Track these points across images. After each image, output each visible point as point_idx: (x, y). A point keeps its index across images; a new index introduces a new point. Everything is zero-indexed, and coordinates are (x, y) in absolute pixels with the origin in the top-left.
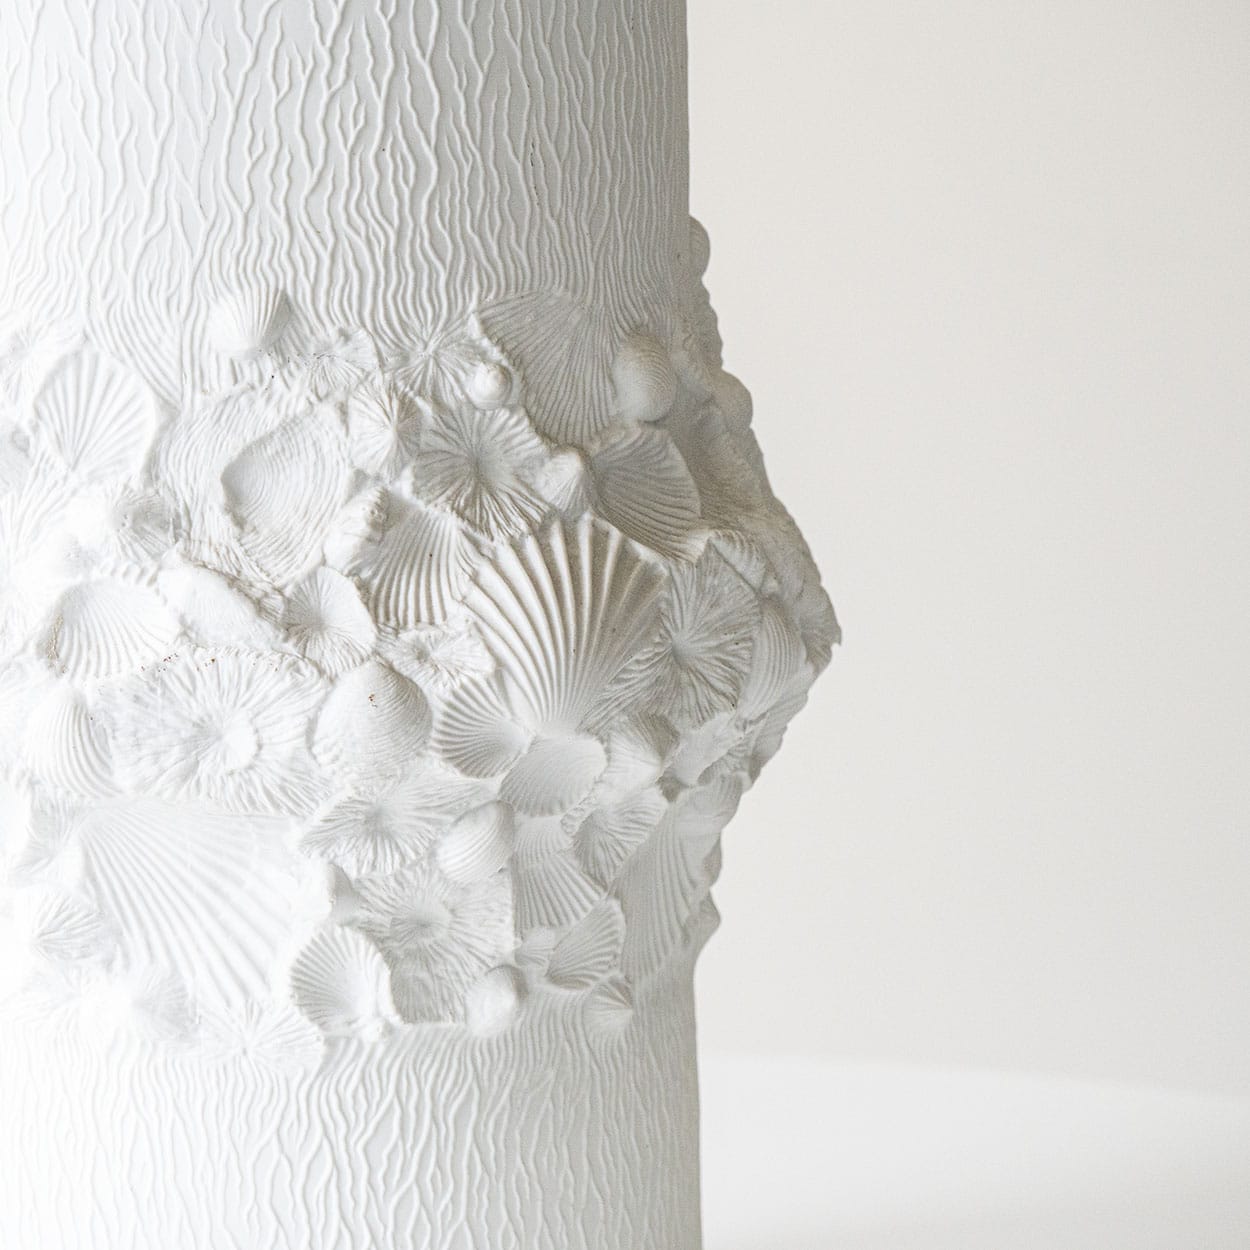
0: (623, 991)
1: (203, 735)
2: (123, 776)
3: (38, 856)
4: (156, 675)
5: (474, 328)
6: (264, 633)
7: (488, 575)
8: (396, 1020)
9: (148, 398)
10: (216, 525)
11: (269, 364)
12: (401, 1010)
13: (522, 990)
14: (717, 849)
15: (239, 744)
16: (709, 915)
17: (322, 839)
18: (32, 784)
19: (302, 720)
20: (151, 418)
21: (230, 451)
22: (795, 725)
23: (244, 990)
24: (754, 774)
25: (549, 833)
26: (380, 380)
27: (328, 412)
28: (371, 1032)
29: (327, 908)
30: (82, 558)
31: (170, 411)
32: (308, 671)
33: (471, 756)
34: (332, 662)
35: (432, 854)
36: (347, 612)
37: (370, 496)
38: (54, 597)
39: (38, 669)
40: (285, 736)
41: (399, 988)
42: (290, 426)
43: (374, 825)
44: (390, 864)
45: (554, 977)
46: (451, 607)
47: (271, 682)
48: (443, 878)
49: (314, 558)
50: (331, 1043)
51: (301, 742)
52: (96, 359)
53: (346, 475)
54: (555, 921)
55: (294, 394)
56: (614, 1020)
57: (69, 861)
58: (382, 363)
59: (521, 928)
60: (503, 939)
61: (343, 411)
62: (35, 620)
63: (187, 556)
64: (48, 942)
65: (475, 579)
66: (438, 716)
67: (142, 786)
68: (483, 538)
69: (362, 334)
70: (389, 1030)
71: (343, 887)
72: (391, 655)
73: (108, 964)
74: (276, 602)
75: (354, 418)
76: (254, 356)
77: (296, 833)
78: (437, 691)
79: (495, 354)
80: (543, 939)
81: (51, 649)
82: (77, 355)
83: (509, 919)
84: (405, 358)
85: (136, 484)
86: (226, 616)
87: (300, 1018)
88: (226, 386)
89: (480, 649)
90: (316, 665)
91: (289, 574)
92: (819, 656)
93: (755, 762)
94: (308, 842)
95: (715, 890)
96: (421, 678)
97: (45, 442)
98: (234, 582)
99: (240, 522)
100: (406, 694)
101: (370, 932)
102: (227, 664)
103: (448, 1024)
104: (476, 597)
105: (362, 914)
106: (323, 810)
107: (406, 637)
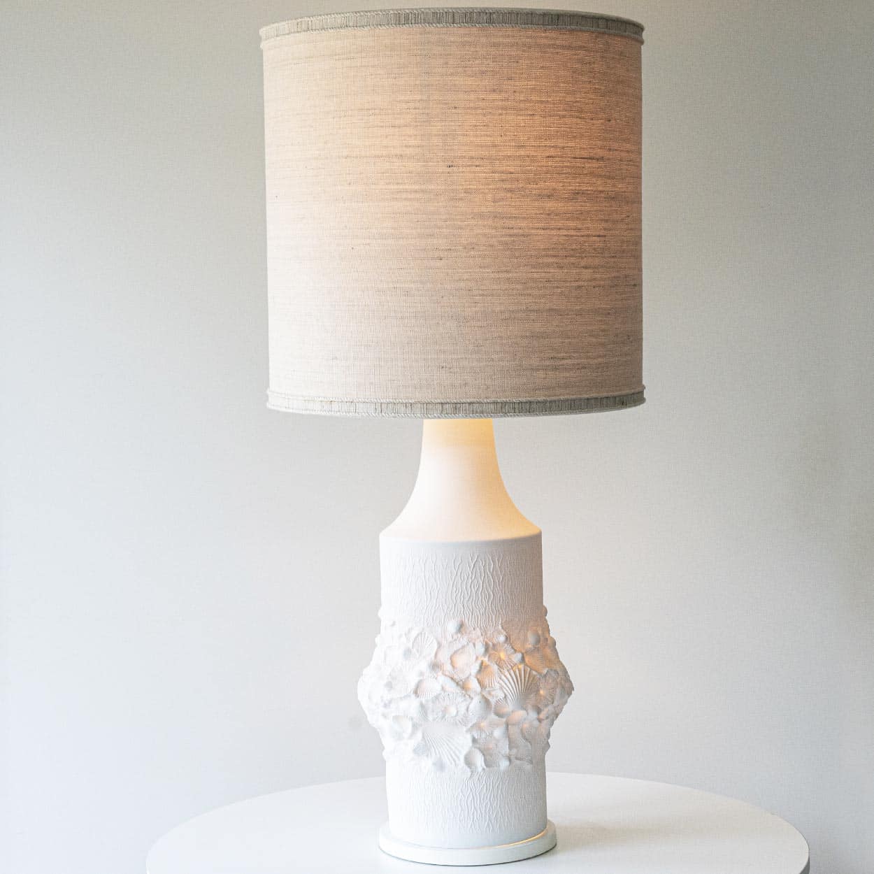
0: (531, 762)
1: (445, 711)
2: (430, 718)
3: (413, 733)
4: (437, 697)
5: (500, 627)
6: (458, 690)
7: (503, 677)
8: (485, 767)
9: (435, 641)
10: (448, 667)
11: (459, 635)
12: (486, 766)
13: (510, 760)
14: (549, 733)
15: (453, 711)
16: (548, 745)
17: (469, 731)
18: (412, 719)
19: (466, 708)
20: (435, 646)
21: (451, 653)
22: (565, 708)
23: (454, 760)
24: (557, 717)
25: (514, 730)
26: (481, 639)
27: (471, 644)
28: (480, 769)
29: (471, 745)
30: (421, 674)
31: (440, 645)
32: (467, 697)
33: (499, 715)
34: (472, 695)
35: (492, 733)
36: (474, 685)
37: (479, 662)
38: (416, 681)
39: (413, 696)
40: (463, 710)
41: (485, 761)
42: (463, 647)
43: (480, 729)
44: (483, 736)
45: (517, 758)
46: (496, 684)
47: (460, 699)
48: (494, 738)
49: (469, 673)
50: (472, 772)
51: (465, 711)
52: (425, 634)
53: (474, 657)
54: (517, 747)
55: (464, 641)
56: (528, 767)
57: (419, 735)
58: (482, 635)
59: (510, 748)
60: (506, 750)
61: (474, 644)
62: (412, 686)
63: (443, 674)
64: (415, 751)
65: (500, 678)
66: (493, 706)
67: (434, 720)
68: (502, 670)
69: (478, 629)
70: (484, 769)
71: (474, 741)
72: (484, 693)
73: (427, 756)
74: (461, 683)
75: (476, 647)
76: (457, 633)
77: (465, 729)
78: (493, 701)
79: (505, 633)
80: (514, 751)
81: (416, 692)
82: (421, 633)
83: (507, 746)
84: (486, 634)
85: (433, 658)
86: (451, 686)
87: (466, 767)
88: (451, 639)
89: (501, 692)
90: (470, 696)
91: (463, 677)
92: (569, 694)
93: (557, 715)
94: (467, 731)
95: (549, 741)
96: (490, 698)
97: (414, 650)
98: (452, 679)
99: (453, 667)
100: (487, 702)
101: (480, 749)
102: (451, 696)
103: (495, 768)
104: (501, 682)
105: (478, 746)
106: (470, 725)
107: (487, 689)
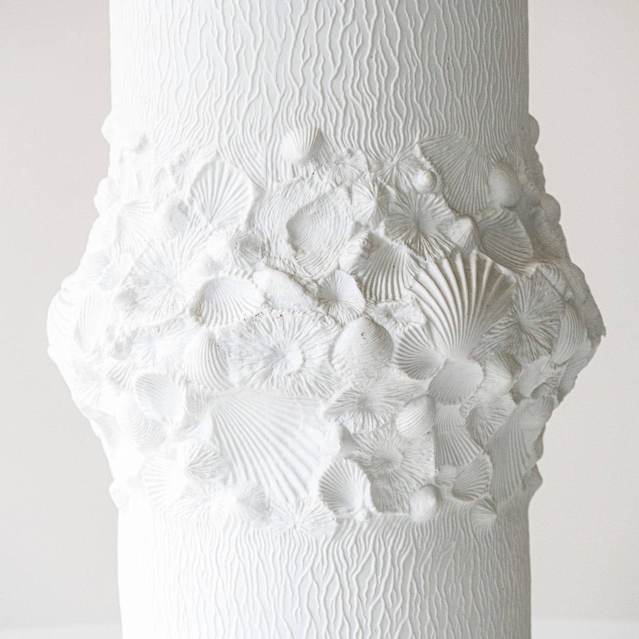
0: (491, 505)
1: (275, 355)
6: (307, 302)
7: (423, 276)
8: (373, 510)
9: (249, 185)
10: (284, 249)
11: (311, 167)
17: (335, 412)
18: (187, 383)
19: (326, 346)
20: (250, 194)
21: (291, 212)
23: (295, 493)
25: (454, 415)
26: (368, 176)
27: (341, 192)
28: (360, 516)
29: (338, 448)
30: (214, 266)
31: (260, 191)
32: (330, 321)
33: (413, 368)
34: (342, 317)
35: (393, 422)
36: (350, 293)
37: (363, 235)
38: (199, 286)
39: (190, 322)
40: (318, 355)
41: (375, 493)
42: (322, 199)
43: (363, 405)
44: (371, 426)
45: (456, 494)
46: (404, 291)
47: (311, 328)
49: (334, 266)
50: (340, 521)
51: (325, 359)
52: (223, 165)
53: (351, 224)
55: (324, 183)
56: (486, 519)
57: (205, 426)
58: (370, 168)
59: (439, 464)
60: (429, 470)
61: (350, 191)
63: (268, 264)
64: (193, 468)
65: (416, 278)
66: (396, 347)
67: (243, 382)
68: (421, 259)
69: (359, 152)
70: (370, 515)
71: (347, 437)
72: (373, 314)
74: (314, 287)
75: (355, 195)
76: (304, 162)
77: (322, 407)
78: (396, 333)
79: (429, 166)
80: (450, 473)
81: (197, 312)
82: (213, 163)
83: (432, 458)
84: (381, 165)
85: (242, 229)
86: (288, 293)
87: (323, 508)
88: (289, 178)
89: (419, 312)
90: (334, 318)
91: (321, 274)
93: (561, 392)
94: (328, 413)
96: (388, 326)
97: (195, 208)
98: (292, 276)
99: (296, 248)
100: (381, 335)
101: (360, 462)
102: (288, 319)
103: (400, 514)
104: (417, 286)
105: (356, 453)
107: (380, 306)
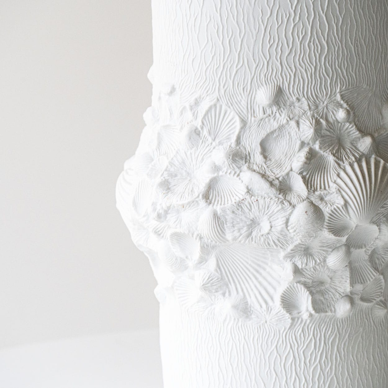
1: (254, 223)
2: (229, 236)
3: (202, 260)
4: (239, 205)
5: (338, 97)
6: (272, 194)
7: (342, 174)
8: (313, 312)
9: (237, 119)
10: (258, 158)
11: (275, 109)
12: (314, 309)
15: (265, 226)
17: (290, 256)
18: (201, 238)
19: (284, 219)
20: (238, 125)
23: (266, 303)
25: (361, 254)
27: (293, 123)
28: (305, 316)
30: (216, 168)
31: (244, 123)
32: (286, 204)
33: (337, 231)
34: (294, 201)
35: (325, 261)
36: (299, 185)
37: (306, 149)
38: (207, 181)
39: (202, 203)
40: (279, 223)
41: (315, 303)
42: (281, 128)
43: (307, 252)
44: (311, 264)
45: (363, 299)
46: (331, 184)
47: (275, 207)
49: (288, 169)
50: (293, 319)
51: (284, 226)
52: (221, 107)
53: (298, 143)
54: (363, 282)
55: (283, 118)
57: (212, 263)
58: (310, 108)
59: (352, 284)
60: (346, 287)
61: (298, 123)
63: (249, 168)
64: (205, 287)
65: (338, 175)
66: (327, 218)
67: (235, 239)
68: (341, 163)
69: (304, 99)
70: (311, 315)
71: (297, 271)
72: (312, 199)
73: (224, 294)
74: (276, 182)
75: (301, 125)
76: (270, 106)
77: (282, 254)
78: (326, 210)
79: (345, 105)
80: (359, 287)
81: (207, 196)
82: (215, 105)
83: (348, 281)
84: (317, 107)
85: (233, 145)
86: (261, 186)
87: (283, 312)
88: (260, 115)
89: (340, 197)
90: (290, 203)
91: (280, 173)
94: (286, 257)
96: (322, 206)
97: (205, 132)
98: (263, 176)
99: (265, 157)
100: (317, 211)
101: (305, 285)
102: (261, 201)
103: (329, 314)
104: (339, 181)
105: (303, 279)
106: (291, 247)
